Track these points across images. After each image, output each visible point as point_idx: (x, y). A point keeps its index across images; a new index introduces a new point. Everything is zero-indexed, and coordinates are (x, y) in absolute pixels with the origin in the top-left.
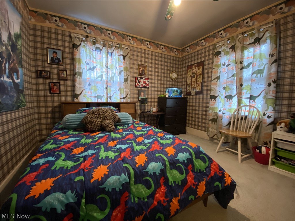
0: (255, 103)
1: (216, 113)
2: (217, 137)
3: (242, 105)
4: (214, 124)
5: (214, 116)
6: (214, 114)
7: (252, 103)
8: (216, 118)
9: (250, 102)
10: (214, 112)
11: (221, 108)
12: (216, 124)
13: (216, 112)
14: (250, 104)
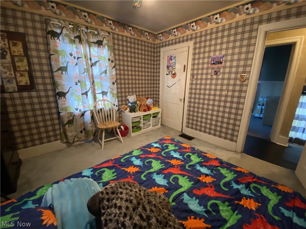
0: (107, 97)
1: (71, 113)
2: (78, 138)
3: (97, 100)
4: (71, 126)
5: (69, 117)
6: (69, 115)
7: (105, 97)
8: (71, 118)
9: (103, 97)
10: (67, 112)
11: (78, 106)
12: (73, 126)
13: (69, 112)
14: (103, 98)
